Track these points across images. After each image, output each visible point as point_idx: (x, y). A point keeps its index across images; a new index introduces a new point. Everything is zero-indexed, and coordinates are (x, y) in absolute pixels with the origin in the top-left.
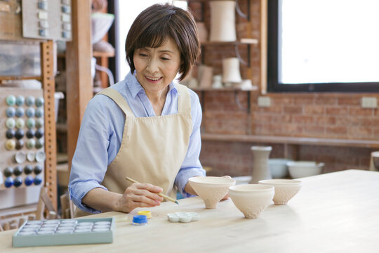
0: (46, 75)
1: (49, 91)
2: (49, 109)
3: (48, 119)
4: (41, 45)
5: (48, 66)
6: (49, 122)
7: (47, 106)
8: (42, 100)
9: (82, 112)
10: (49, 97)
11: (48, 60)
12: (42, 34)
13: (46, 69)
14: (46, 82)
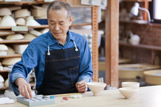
0: (94, 23)
1: (95, 31)
2: (95, 40)
3: (94, 45)
4: (92, 8)
5: (95, 18)
6: (95, 46)
7: (94, 39)
8: (91, 36)
9: (112, 42)
10: (95, 34)
11: (95, 15)
12: (91, 3)
13: (94, 20)
14: (94, 26)
